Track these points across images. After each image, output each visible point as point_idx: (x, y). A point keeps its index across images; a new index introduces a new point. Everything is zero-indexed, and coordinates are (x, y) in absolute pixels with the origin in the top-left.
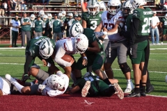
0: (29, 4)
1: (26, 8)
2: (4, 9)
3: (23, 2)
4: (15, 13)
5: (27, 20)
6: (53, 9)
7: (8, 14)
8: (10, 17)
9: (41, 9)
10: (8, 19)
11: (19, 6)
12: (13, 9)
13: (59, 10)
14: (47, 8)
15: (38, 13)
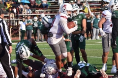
0: (33, 9)
1: (31, 12)
2: (14, 13)
3: (28, 8)
4: (22, 16)
5: (30, 21)
6: (51, 12)
7: (17, 17)
8: (19, 19)
9: (42, 12)
10: (17, 21)
11: (26, 10)
12: (21, 13)
13: (56, 13)
14: (47, 12)
15: (40, 16)
